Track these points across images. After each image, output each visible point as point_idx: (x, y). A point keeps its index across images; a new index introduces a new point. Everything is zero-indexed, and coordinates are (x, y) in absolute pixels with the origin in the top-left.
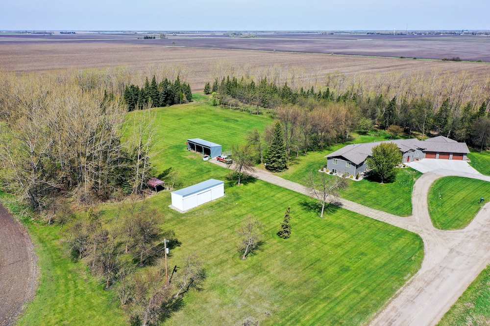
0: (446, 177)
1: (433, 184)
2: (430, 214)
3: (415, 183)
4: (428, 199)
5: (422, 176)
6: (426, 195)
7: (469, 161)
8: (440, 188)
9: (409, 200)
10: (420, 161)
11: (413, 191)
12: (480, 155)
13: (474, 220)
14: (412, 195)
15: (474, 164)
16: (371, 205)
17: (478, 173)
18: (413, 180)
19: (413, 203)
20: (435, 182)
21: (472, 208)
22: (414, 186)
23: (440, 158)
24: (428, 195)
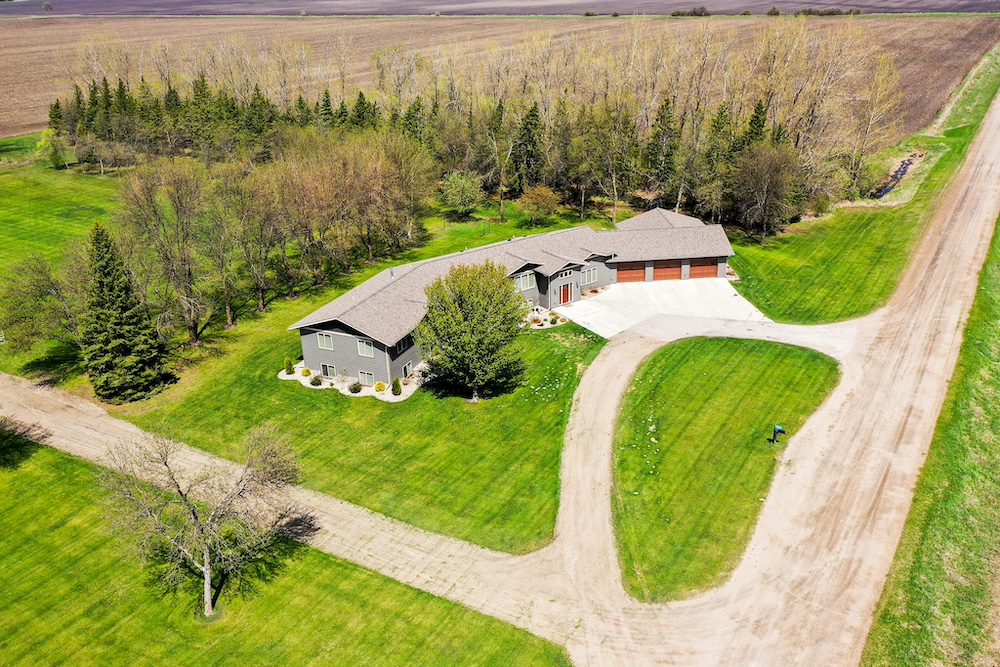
0: (673, 346)
1: (632, 382)
2: (618, 519)
3: (579, 381)
4: (615, 446)
5: (605, 350)
6: (609, 428)
7: (733, 278)
8: (653, 394)
9: (552, 462)
10: (603, 294)
11: (570, 419)
12: (763, 253)
13: (758, 527)
14: (566, 439)
15: (747, 287)
16: (418, 512)
17: (759, 315)
18: (574, 371)
19: (565, 474)
20: (638, 369)
21: (749, 466)
22: (575, 396)
23: (656, 278)
24: (616, 429)
